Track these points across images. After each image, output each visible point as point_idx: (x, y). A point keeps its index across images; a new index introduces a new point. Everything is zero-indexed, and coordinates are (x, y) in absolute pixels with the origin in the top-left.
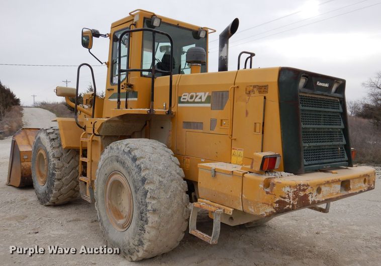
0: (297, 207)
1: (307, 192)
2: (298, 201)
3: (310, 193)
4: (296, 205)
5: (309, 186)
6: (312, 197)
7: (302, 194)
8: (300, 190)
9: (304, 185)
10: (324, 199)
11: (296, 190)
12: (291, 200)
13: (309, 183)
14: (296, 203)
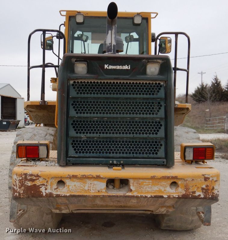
0: (24, 196)
1: (38, 183)
2: (24, 191)
3: (43, 185)
4: (22, 194)
5: (40, 177)
6: (46, 189)
7: (29, 184)
8: (26, 179)
9: (31, 175)
10: (68, 195)
11: (21, 178)
12: (18, 188)
13: (39, 174)
14: (22, 192)
